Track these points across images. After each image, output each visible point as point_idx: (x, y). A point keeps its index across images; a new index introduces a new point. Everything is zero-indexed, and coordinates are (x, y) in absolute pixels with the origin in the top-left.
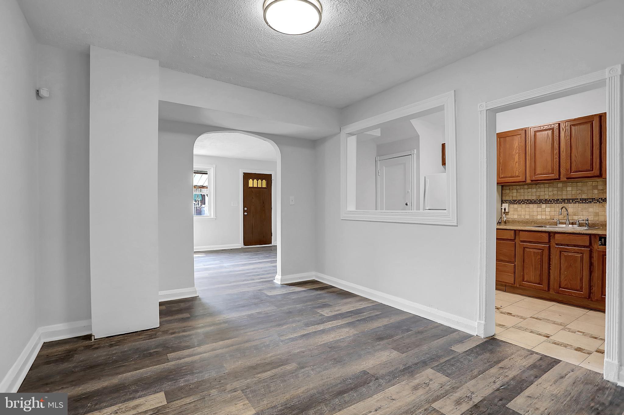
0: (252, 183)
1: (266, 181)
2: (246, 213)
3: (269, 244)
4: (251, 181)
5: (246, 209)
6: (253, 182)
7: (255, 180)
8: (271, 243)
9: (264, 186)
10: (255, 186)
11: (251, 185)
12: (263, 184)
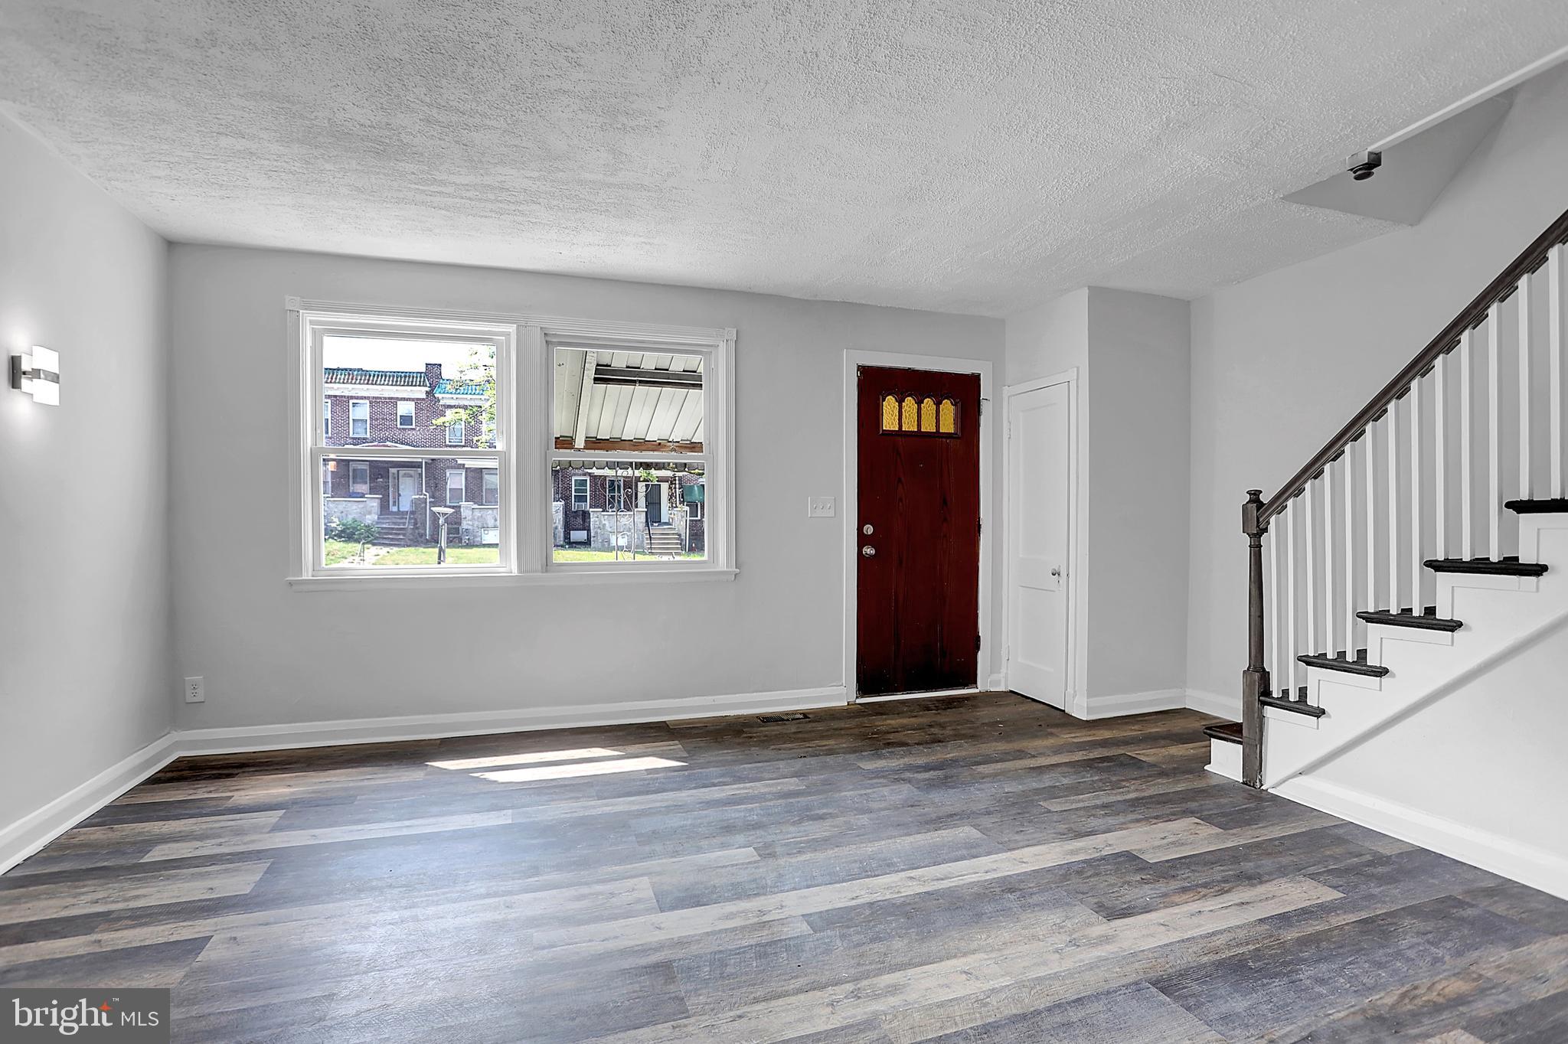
0: (892, 415)
1: (955, 405)
2: (869, 551)
3: (964, 685)
4: (889, 405)
5: (869, 529)
6: (900, 407)
7: (909, 403)
8: (976, 683)
9: (948, 426)
10: (909, 426)
11: (889, 423)
12: (945, 417)
